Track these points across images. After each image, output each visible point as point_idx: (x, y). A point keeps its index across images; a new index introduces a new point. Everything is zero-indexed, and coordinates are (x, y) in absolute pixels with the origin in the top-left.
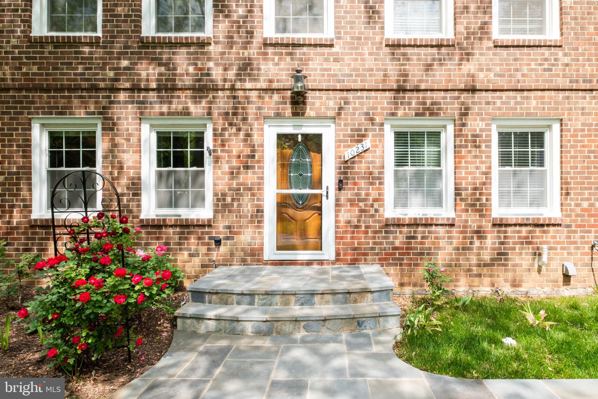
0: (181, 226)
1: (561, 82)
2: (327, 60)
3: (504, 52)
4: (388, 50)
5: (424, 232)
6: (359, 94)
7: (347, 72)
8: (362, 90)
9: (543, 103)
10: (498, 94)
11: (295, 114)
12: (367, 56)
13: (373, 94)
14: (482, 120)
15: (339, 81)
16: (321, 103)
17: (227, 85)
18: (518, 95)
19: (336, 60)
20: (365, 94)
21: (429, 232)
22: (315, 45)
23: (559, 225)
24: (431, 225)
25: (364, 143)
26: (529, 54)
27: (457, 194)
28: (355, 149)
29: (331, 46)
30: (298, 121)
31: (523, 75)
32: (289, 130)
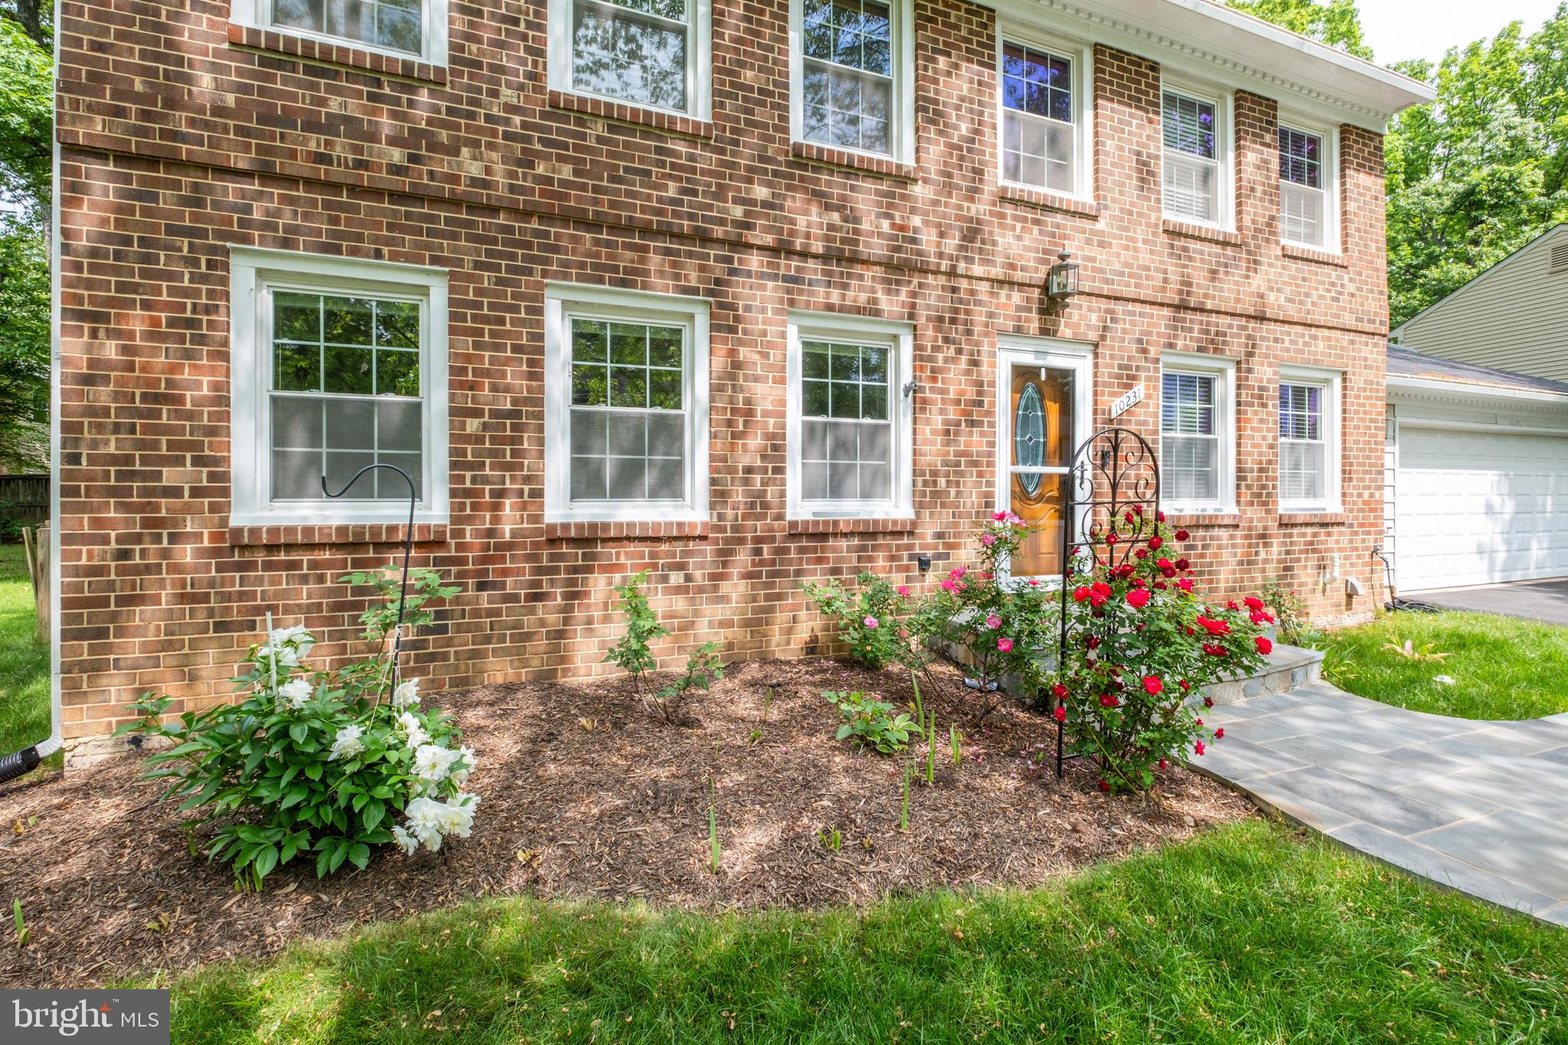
0: (863, 535)
1: (1349, 321)
2: (1088, 242)
3: (1293, 265)
4: (1164, 239)
5: (1204, 538)
6: (1130, 306)
7: (1117, 267)
8: (1134, 301)
9: (1330, 347)
10: (1286, 328)
11: (1045, 332)
12: (1140, 245)
13: (1148, 309)
14: (1270, 365)
15: (1107, 282)
16: (1080, 315)
17: (945, 265)
18: (1307, 332)
19: (1101, 244)
20: (1138, 308)
21: (1212, 538)
22: (1074, 214)
23: (1343, 524)
24: (1213, 526)
25: (1135, 389)
26: (1316, 274)
27: (1239, 478)
28: (1124, 398)
29: (1095, 218)
30: (1045, 344)
31: (1314, 304)
32: (1028, 359)
